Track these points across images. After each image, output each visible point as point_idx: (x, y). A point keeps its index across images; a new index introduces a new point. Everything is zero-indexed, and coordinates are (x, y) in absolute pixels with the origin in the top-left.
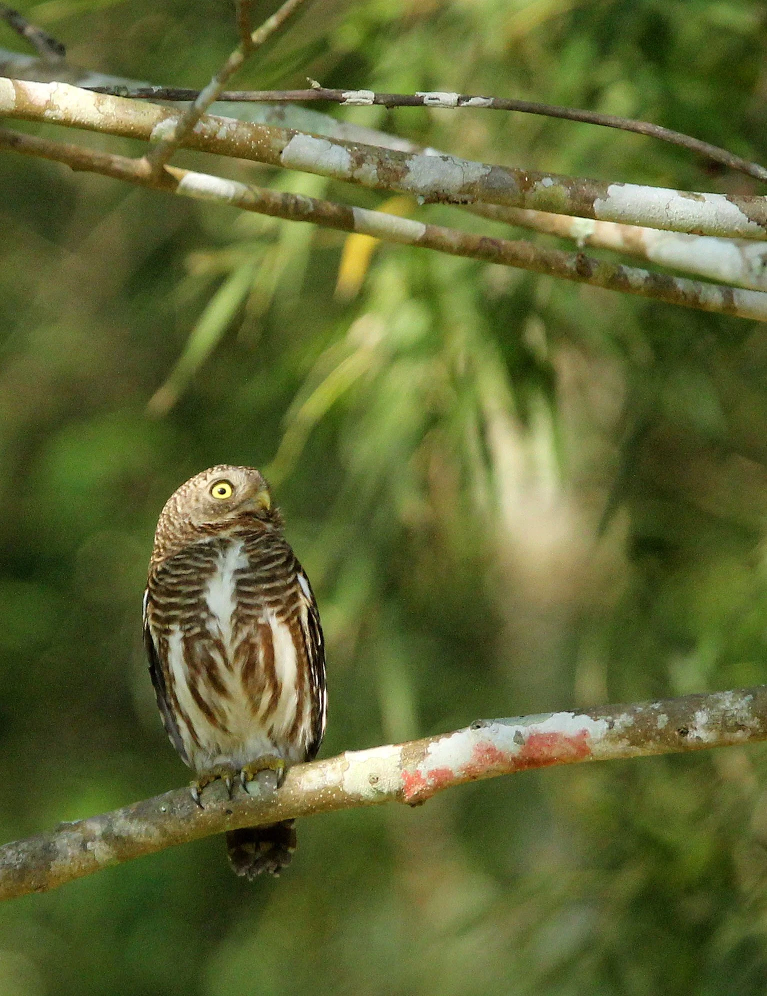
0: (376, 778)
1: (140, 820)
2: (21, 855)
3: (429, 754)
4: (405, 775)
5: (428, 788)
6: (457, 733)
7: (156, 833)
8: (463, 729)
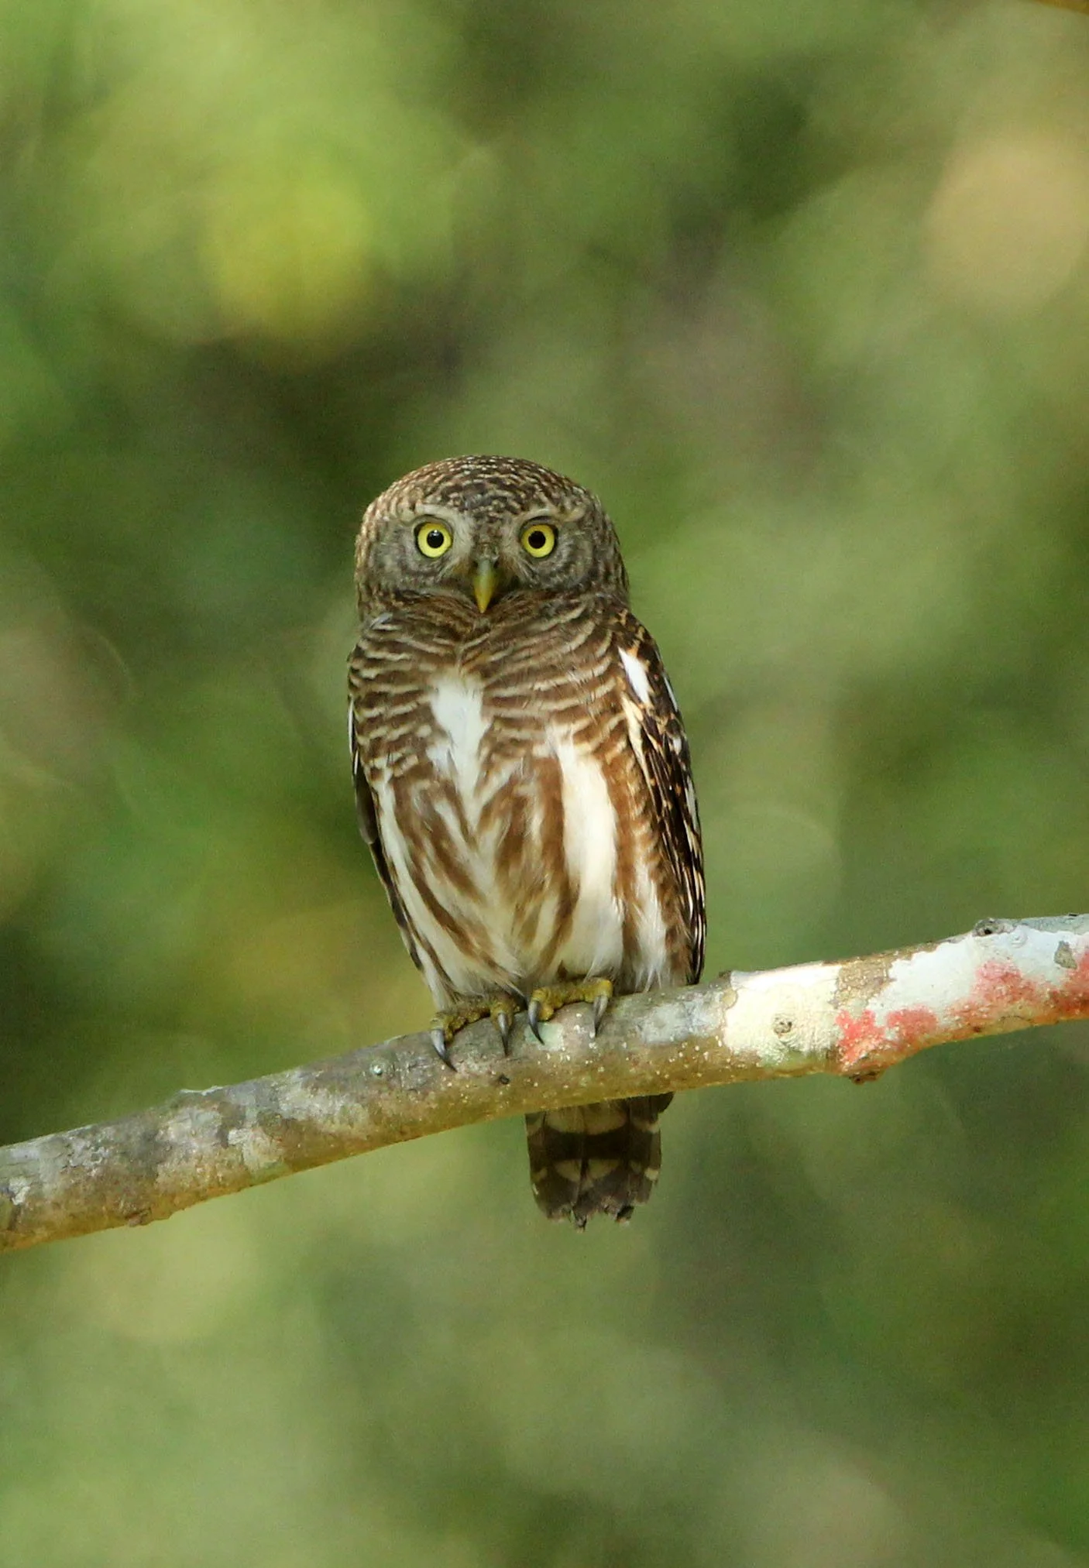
0: (786, 1024)
1: (332, 1090)
2: (101, 1150)
3: (892, 980)
4: (843, 1020)
5: (888, 1046)
6: (948, 943)
7: (362, 1115)
8: (957, 938)
